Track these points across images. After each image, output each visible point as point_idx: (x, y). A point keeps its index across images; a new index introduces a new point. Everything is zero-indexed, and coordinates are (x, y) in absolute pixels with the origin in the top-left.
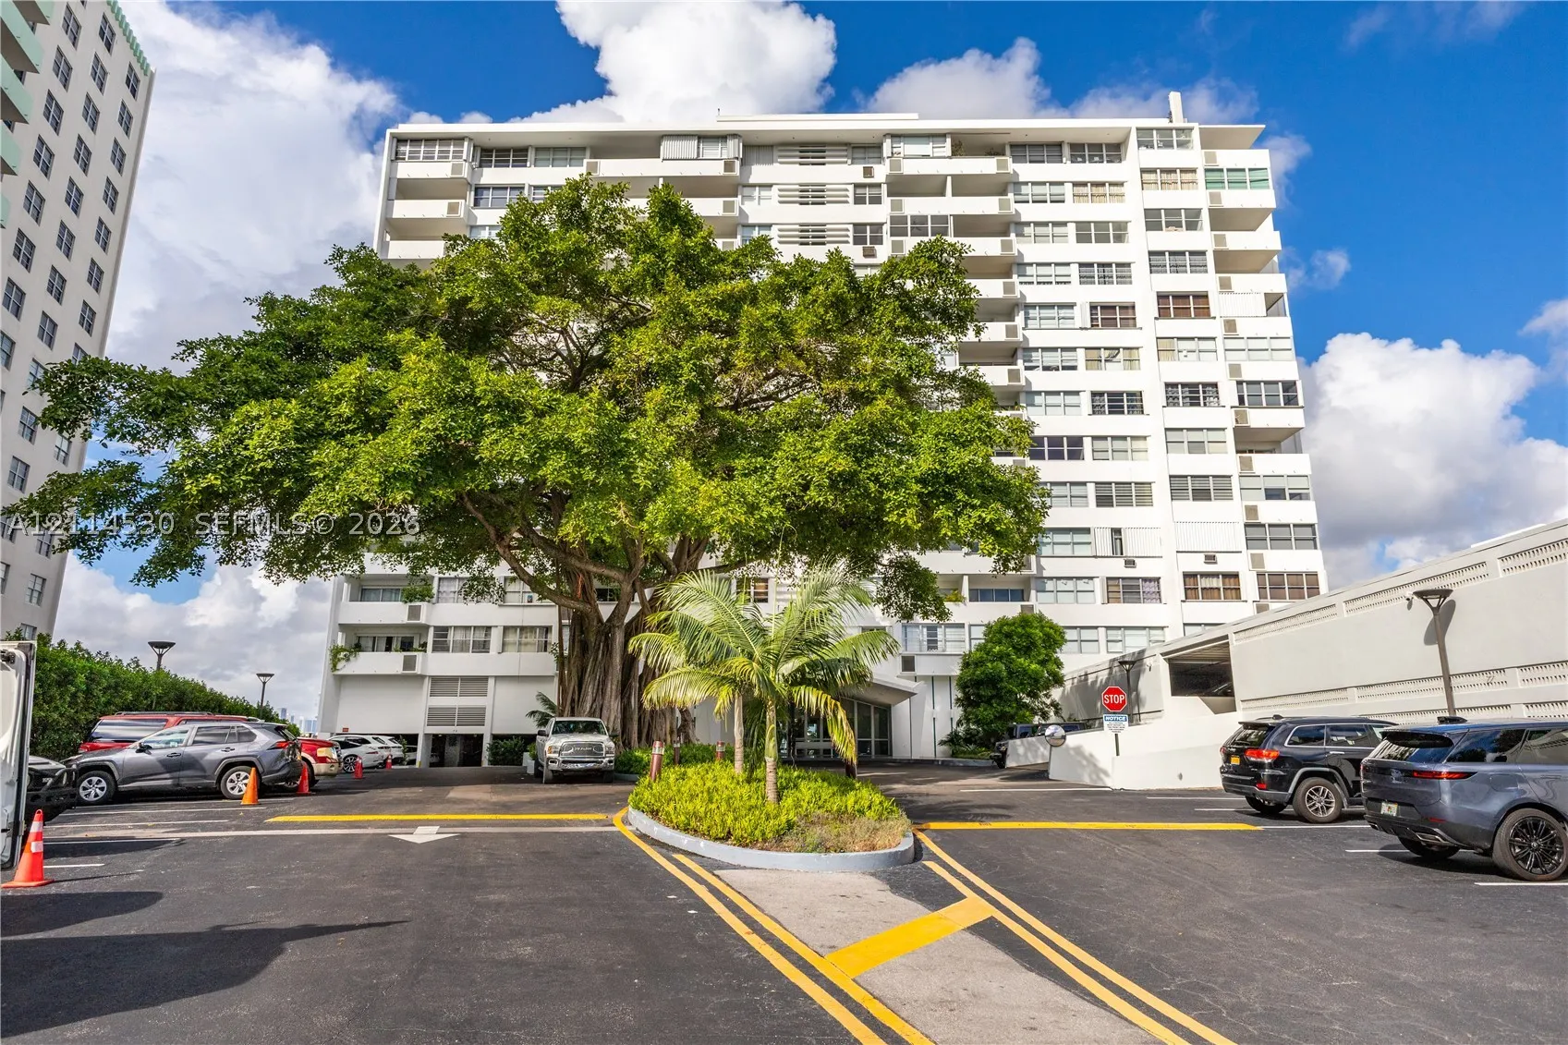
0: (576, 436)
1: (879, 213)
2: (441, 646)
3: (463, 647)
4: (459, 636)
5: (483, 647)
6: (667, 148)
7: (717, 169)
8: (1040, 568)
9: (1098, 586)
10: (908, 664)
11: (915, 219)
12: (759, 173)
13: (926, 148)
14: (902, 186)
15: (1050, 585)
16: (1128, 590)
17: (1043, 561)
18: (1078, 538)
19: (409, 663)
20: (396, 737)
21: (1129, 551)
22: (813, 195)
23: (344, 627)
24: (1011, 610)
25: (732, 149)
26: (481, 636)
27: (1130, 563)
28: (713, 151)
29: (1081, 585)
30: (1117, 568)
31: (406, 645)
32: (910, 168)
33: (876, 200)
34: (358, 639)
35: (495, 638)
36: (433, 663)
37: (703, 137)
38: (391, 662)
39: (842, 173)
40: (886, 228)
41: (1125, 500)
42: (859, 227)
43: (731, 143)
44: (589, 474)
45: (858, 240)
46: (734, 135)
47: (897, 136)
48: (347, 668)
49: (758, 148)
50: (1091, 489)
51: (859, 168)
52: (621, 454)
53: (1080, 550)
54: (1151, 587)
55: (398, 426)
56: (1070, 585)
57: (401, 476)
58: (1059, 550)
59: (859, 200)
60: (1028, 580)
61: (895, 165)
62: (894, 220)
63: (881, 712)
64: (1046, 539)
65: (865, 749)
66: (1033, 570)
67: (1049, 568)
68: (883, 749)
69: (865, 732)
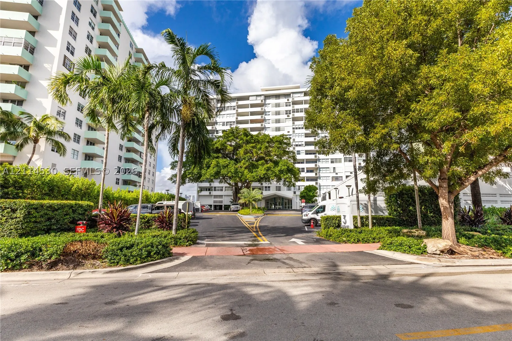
0: (232, 171)
1: (290, 108)
2: (215, 190)
3: (218, 190)
4: (218, 188)
5: (222, 190)
6: (251, 98)
7: (259, 102)
8: (319, 175)
9: (330, 178)
10: (295, 193)
11: (297, 109)
12: (268, 101)
13: (299, 95)
14: (295, 103)
15: (321, 178)
16: (337, 179)
18: (327, 169)
19: (210, 193)
20: (209, 205)
21: (337, 172)
22: (278, 105)
23: (199, 187)
24: (313, 183)
25: (262, 98)
26: (221, 188)
27: (337, 174)
28: (259, 98)
29: (327, 178)
30: (334, 175)
31: (209, 190)
32: (296, 99)
33: (290, 106)
34: (201, 189)
35: (224, 189)
36: (214, 193)
37: (257, 96)
38: (207, 193)
39: (283, 101)
40: (291, 111)
41: (336, 162)
42: (286, 111)
43: (262, 96)
44: (234, 175)
45: (286, 114)
46: (263, 95)
47: (293, 93)
48: (200, 194)
49: (267, 97)
50: (330, 160)
51: (286, 99)
52: (237, 172)
53: (327, 172)
54: (341, 178)
55: (211, 168)
56: (325, 178)
57: (212, 175)
58: (324, 172)
59: (286, 106)
60: (317, 177)
61: (293, 99)
62: (293, 110)
63: (291, 201)
64: (321, 169)
65: (289, 207)
66: (318, 176)
67: (321, 175)
68: (291, 207)
69: (289, 204)
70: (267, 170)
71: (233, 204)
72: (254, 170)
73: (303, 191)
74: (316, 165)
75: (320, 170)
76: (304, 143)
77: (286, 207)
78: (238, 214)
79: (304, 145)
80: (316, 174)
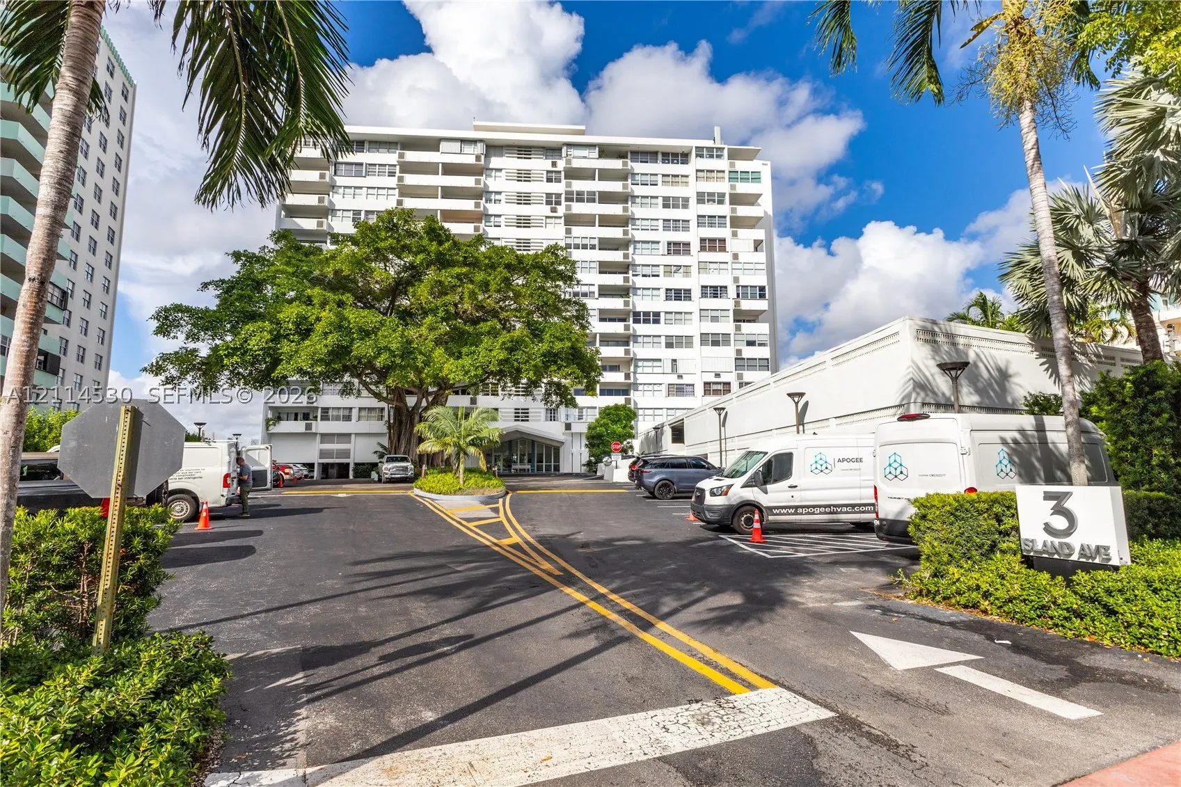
0: (394, 346)
1: (559, 188)
2: (325, 418)
3: (337, 418)
4: (335, 413)
5: (348, 418)
6: (443, 145)
7: (471, 160)
8: (635, 379)
9: (664, 388)
10: (568, 426)
11: (579, 193)
12: (495, 162)
13: (585, 153)
14: (573, 174)
15: (640, 387)
16: (679, 390)
17: (638, 376)
18: (656, 364)
19: (308, 427)
20: (304, 465)
21: (680, 371)
22: (524, 176)
23: (271, 408)
24: (620, 400)
25: (480, 149)
26: (347, 413)
27: (680, 377)
28: (468, 149)
29: (656, 387)
30: (674, 379)
31: (306, 417)
32: (576, 164)
33: (559, 181)
34: (279, 415)
35: (355, 413)
36: (321, 426)
37: (464, 141)
38: (299, 426)
39: (539, 164)
40: (563, 197)
41: (680, 345)
42: (549, 195)
43: (480, 145)
44: (398, 361)
45: (548, 203)
46: (481, 141)
47: (570, 145)
48: (274, 430)
49: (494, 148)
50: (663, 339)
51: (549, 162)
52: (412, 353)
53: (656, 370)
54: (690, 389)
55: (314, 337)
56: (651, 387)
57: (321, 360)
58: (646, 370)
59: (549, 180)
60: (630, 385)
61: (569, 162)
62: (567, 193)
63: (557, 450)
64: (640, 364)
65: (548, 468)
66: (632, 380)
67: (641, 379)
68: (557, 468)
69: (548, 460)
70: (511, 350)
71: (390, 460)
72: (464, 350)
73: (597, 421)
74: (627, 352)
75: (636, 366)
76: (595, 289)
77: (540, 468)
78: (415, 492)
79: (596, 295)
80: (627, 376)
